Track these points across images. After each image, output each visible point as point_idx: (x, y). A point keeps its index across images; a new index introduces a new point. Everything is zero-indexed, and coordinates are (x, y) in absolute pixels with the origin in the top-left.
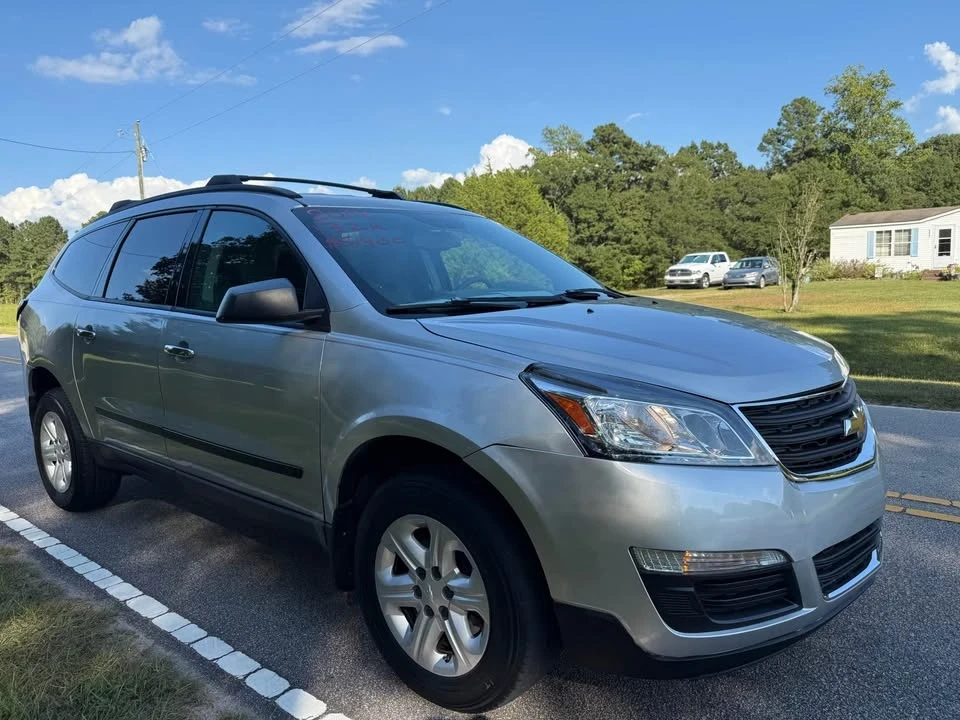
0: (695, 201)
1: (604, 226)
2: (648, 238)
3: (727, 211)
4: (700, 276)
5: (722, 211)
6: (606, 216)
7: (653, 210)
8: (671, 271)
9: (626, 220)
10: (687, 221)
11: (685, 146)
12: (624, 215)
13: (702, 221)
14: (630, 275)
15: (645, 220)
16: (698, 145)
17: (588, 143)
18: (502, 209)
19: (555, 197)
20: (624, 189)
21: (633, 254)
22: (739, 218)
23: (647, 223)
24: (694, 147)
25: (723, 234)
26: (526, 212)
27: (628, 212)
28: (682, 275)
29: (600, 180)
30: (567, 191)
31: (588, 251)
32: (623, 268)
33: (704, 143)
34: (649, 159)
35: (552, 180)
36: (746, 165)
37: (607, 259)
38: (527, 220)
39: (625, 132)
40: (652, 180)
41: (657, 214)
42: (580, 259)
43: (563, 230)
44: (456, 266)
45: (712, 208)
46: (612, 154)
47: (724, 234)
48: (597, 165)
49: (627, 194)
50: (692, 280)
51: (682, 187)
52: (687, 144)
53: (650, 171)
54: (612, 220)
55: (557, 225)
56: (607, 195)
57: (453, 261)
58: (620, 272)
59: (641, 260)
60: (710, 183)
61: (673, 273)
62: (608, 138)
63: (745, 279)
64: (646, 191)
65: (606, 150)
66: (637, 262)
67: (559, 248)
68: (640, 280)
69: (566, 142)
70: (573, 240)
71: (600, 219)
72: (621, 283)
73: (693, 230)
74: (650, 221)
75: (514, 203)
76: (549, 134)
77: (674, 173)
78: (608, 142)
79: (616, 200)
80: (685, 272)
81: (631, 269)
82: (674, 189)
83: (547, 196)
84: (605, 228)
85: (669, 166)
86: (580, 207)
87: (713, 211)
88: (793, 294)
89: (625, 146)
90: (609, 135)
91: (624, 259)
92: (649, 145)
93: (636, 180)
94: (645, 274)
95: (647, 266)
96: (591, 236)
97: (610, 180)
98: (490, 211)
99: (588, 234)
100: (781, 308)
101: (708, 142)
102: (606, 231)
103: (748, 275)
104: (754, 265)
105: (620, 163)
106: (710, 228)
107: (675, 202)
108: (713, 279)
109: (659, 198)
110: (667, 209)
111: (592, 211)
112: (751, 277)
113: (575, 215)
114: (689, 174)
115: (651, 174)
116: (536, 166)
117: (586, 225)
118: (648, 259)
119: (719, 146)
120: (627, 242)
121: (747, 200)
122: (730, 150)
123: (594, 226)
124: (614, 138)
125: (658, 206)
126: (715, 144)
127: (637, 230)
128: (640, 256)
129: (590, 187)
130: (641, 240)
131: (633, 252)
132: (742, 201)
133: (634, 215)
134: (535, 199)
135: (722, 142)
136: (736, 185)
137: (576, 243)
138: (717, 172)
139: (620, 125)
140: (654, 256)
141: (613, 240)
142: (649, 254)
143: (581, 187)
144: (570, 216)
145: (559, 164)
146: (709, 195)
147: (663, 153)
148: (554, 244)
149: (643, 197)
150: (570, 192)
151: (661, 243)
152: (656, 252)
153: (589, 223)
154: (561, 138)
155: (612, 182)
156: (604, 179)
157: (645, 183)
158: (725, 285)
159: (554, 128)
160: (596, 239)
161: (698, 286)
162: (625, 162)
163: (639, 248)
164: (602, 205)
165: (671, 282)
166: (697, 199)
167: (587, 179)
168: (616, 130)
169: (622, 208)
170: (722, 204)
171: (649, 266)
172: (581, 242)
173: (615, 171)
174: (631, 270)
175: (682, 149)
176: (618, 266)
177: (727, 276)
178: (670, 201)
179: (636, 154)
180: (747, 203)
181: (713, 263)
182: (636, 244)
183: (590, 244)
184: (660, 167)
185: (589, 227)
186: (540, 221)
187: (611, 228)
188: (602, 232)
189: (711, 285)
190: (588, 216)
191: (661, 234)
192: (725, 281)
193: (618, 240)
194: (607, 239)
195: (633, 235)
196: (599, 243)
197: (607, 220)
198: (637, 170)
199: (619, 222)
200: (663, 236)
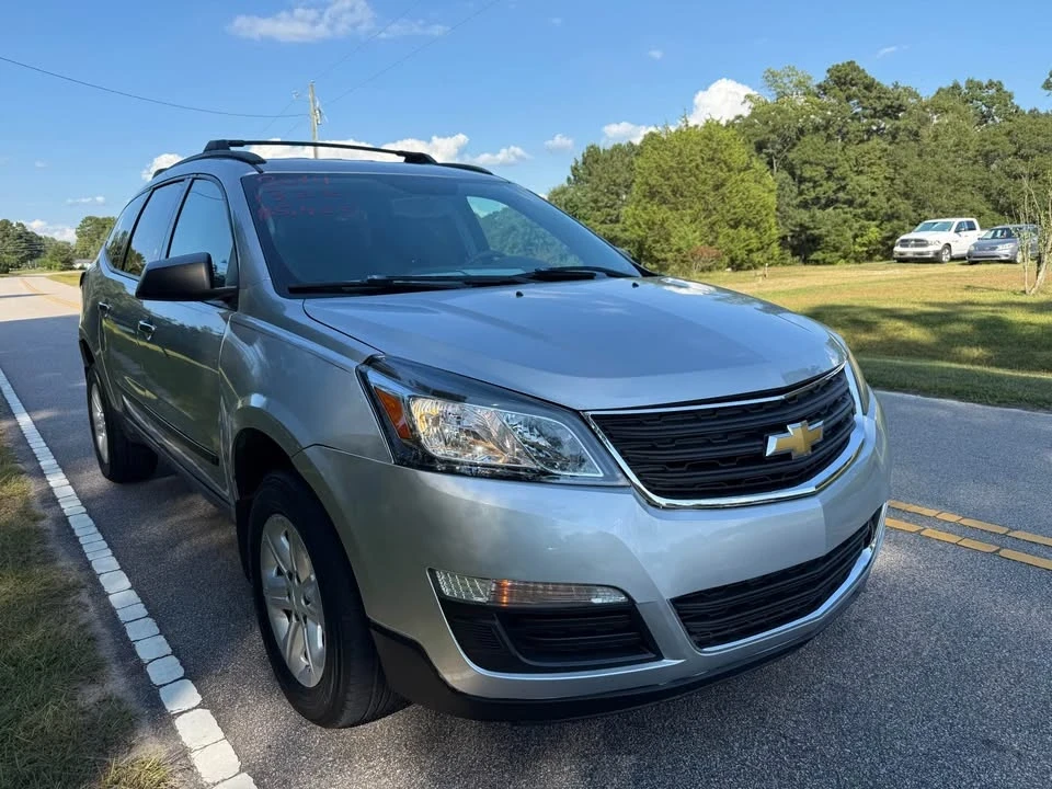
0: (952, 155)
1: (833, 185)
2: (889, 200)
3: (994, 167)
4: (939, 248)
5: (987, 166)
6: (837, 173)
7: (896, 167)
8: (903, 241)
9: (862, 178)
10: (940, 180)
11: (944, 86)
12: (860, 173)
13: (960, 180)
14: (864, 245)
15: (886, 178)
16: (963, 85)
17: (819, 86)
18: (697, 167)
19: (775, 152)
20: (862, 141)
21: (869, 220)
22: (1009, 175)
23: (889, 182)
24: (956, 87)
25: (986, 196)
26: (725, 169)
27: (866, 169)
28: (916, 246)
29: (831, 131)
30: (789, 143)
31: (813, 217)
32: (855, 236)
33: (970, 82)
34: (896, 103)
35: (773, 131)
36: (1026, 108)
37: (835, 225)
38: (725, 180)
39: (867, 72)
40: (898, 129)
41: (901, 171)
42: (801, 225)
43: (771, 191)
44: (641, 234)
45: (975, 162)
46: (849, 99)
47: (988, 196)
48: (829, 113)
49: (865, 147)
50: (928, 253)
51: (936, 138)
52: (947, 84)
53: (897, 118)
54: (844, 179)
55: (764, 185)
56: (840, 148)
57: (636, 227)
58: (852, 240)
59: (877, 227)
60: (976, 132)
61: (905, 243)
62: (844, 80)
63: (997, 252)
64: (890, 144)
65: (841, 93)
66: (873, 229)
67: (764, 213)
68: (876, 251)
69: (792, 86)
70: (794, 202)
71: (830, 176)
72: (852, 254)
73: (948, 190)
74: (892, 180)
75: (712, 160)
76: (772, 78)
77: (928, 120)
78: (845, 84)
79: (851, 153)
80: (920, 243)
81: (865, 237)
82: (926, 141)
83: (764, 150)
84: (835, 188)
85: (921, 112)
86: (805, 162)
87: (976, 167)
88: (1038, 272)
89: (866, 88)
90: (847, 75)
91: (856, 225)
92: (896, 86)
93: (878, 130)
94: (883, 244)
95: (885, 234)
96: (818, 198)
97: (845, 130)
98: (683, 170)
99: (813, 195)
100: (1022, 289)
101: (976, 80)
102: (835, 192)
103: (1000, 247)
104: (1009, 235)
105: (859, 110)
106: (969, 188)
107: (925, 157)
108: (955, 252)
109: (906, 152)
110: (915, 164)
111: (819, 168)
112: (1004, 250)
113: (798, 172)
114: (947, 121)
115: (897, 122)
116: (753, 115)
117: (811, 184)
118: (888, 226)
119: (991, 85)
120: (862, 205)
121: (1022, 152)
122: (1005, 89)
123: (821, 185)
124: (852, 79)
125: (904, 160)
126: (985, 83)
127: (876, 190)
128: (877, 222)
129: (819, 139)
130: (880, 203)
131: (869, 217)
132: (1016, 154)
133: (873, 172)
134: (740, 153)
135: (995, 81)
136: (1009, 133)
137: (798, 206)
138: (984, 118)
139: (860, 64)
140: (895, 222)
141: (844, 203)
142: (889, 220)
143: (806, 139)
144: (793, 174)
145: (780, 111)
146: (971, 147)
147: (916, 96)
148: (758, 208)
149: (886, 150)
150: (794, 145)
151: (904, 206)
152: (898, 218)
153: (815, 182)
154: (786, 80)
155: (848, 133)
156: (837, 128)
157: (890, 132)
158: (970, 259)
159: (777, 69)
160: (823, 201)
161: (935, 260)
162: (864, 108)
163: (877, 212)
164: (832, 161)
165: (901, 254)
166: (954, 152)
167: (816, 129)
168: (856, 69)
169: (857, 164)
170: (987, 158)
171: (887, 235)
172: (805, 205)
173: (852, 119)
174: (865, 240)
175: (940, 89)
176: (849, 234)
177: (973, 248)
178: (920, 156)
179: (879, 98)
180: (1022, 157)
181: (957, 231)
182: (873, 207)
183: (816, 208)
184: (910, 113)
185: (814, 187)
186: (743, 180)
187: (843, 188)
188: (830, 193)
189: (953, 259)
190: (814, 174)
191: (906, 196)
192: (969, 255)
193: (850, 203)
194: (837, 201)
195: (869, 196)
196: (827, 206)
197: (838, 179)
198: (879, 118)
199: (854, 181)
200: (908, 198)
